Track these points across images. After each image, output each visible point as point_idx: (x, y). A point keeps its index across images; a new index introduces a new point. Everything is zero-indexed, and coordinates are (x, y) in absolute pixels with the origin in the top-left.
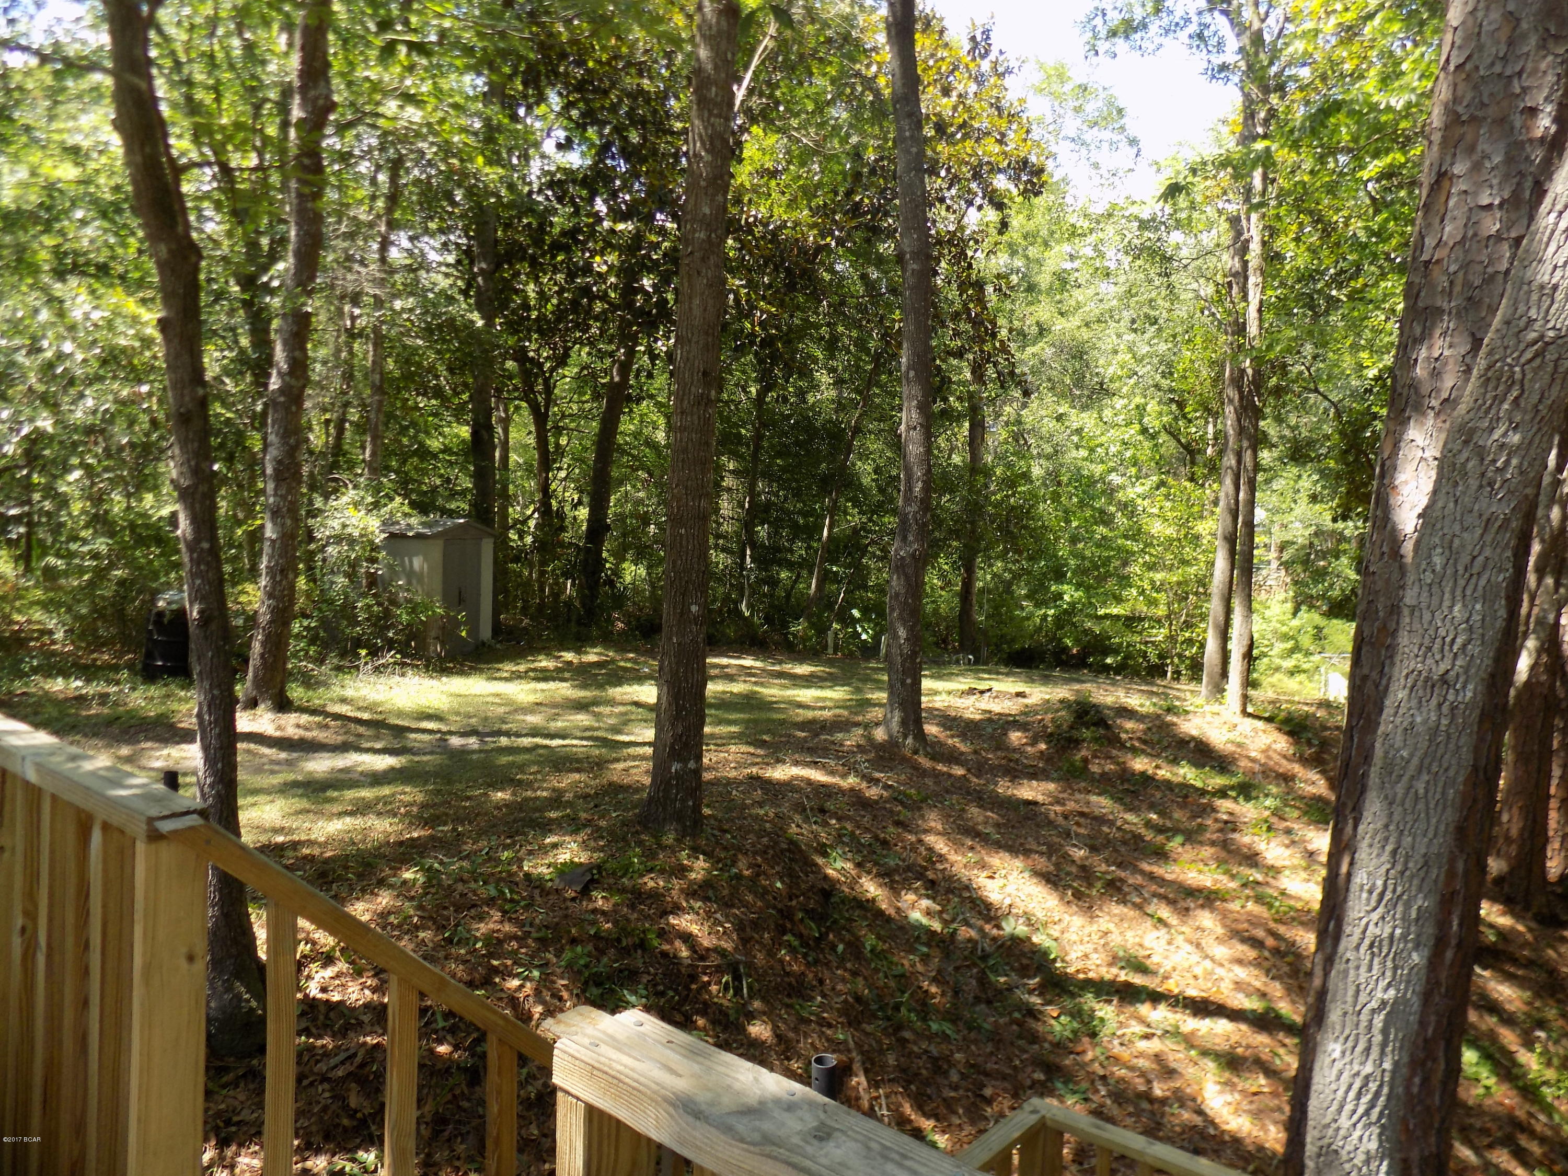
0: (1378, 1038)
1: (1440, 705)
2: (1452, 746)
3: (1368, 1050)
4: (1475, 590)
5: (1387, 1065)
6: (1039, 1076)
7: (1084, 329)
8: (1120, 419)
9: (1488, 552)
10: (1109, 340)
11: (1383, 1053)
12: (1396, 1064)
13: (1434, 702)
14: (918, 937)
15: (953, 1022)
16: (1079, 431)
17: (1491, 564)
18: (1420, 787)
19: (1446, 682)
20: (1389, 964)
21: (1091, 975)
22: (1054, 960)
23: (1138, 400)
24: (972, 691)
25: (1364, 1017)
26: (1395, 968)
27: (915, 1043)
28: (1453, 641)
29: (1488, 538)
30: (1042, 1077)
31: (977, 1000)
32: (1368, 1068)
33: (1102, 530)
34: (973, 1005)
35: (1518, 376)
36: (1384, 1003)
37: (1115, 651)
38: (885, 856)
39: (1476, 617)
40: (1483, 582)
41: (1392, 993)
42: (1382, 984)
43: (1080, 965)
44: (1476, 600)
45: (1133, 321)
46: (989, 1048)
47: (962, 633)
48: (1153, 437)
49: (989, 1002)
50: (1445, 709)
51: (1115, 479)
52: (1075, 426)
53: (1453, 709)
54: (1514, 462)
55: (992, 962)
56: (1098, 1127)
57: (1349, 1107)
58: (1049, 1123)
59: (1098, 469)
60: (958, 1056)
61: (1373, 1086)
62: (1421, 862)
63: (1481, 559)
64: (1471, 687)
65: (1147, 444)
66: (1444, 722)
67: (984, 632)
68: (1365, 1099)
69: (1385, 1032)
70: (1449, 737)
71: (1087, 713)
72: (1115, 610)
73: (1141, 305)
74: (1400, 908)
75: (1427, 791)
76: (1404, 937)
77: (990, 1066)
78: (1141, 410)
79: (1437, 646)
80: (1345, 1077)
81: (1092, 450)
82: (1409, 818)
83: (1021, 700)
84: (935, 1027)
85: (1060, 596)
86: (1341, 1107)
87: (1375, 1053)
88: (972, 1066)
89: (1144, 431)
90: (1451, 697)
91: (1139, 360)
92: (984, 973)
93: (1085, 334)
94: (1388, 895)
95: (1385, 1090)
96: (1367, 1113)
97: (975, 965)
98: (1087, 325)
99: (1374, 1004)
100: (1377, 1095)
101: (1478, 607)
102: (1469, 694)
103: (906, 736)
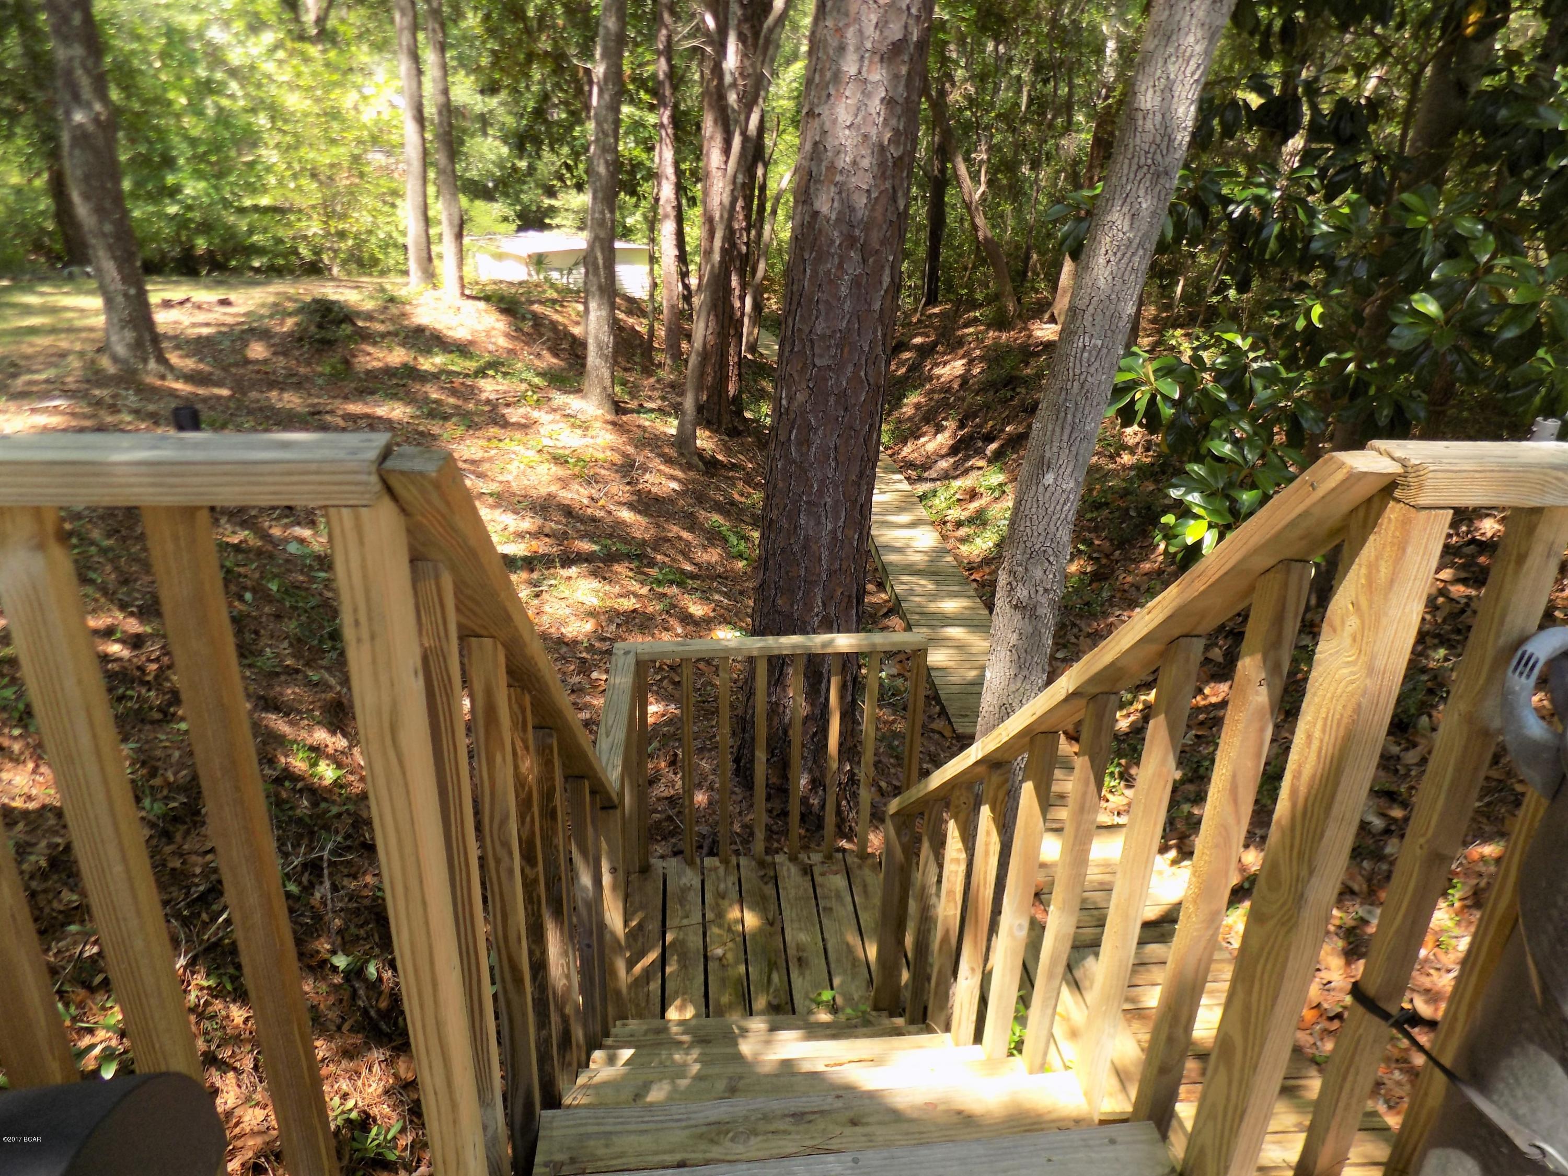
24: (167, 304)
37: (261, 251)
58: (640, 657)
103: (145, 361)
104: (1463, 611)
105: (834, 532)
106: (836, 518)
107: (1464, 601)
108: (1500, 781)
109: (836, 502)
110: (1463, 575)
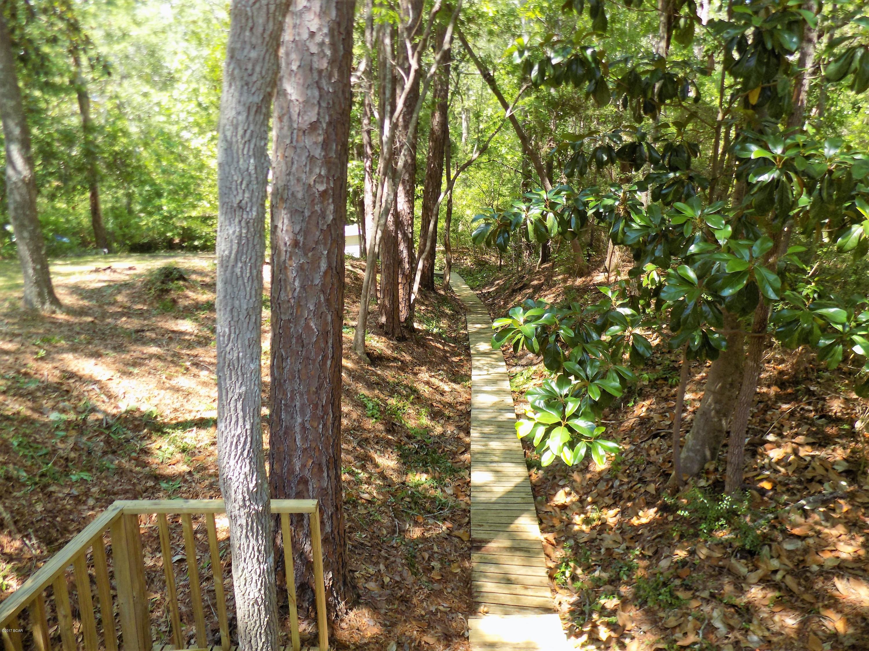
0: (241, 414)
1: (240, 222)
2: (251, 245)
3: (237, 421)
4: (249, 151)
5: (248, 427)
6: (151, 483)
7: (153, 36)
8: (184, 97)
9: (252, 127)
10: (170, 47)
11: (244, 421)
12: (252, 425)
13: (237, 220)
14: (58, 427)
15: (89, 470)
16: (158, 104)
17: (255, 135)
18: (238, 270)
19: (241, 208)
20: (239, 373)
21: (180, 420)
22: (156, 417)
23: (194, 85)
24: (97, 270)
25: (232, 405)
26: (243, 375)
27: (60, 492)
28: (241, 183)
29: (251, 118)
30: (152, 484)
31: (105, 453)
32: (239, 431)
33: (181, 166)
34: (101, 457)
35: (250, 14)
36: (240, 395)
37: (200, 238)
38: (28, 383)
39: (252, 168)
40: (252, 146)
41: (243, 388)
42: (238, 385)
43: (172, 416)
44: (250, 157)
45: (185, 34)
46: (116, 478)
47: (97, 236)
48: (206, 109)
49: (114, 452)
50: (243, 224)
51: (185, 134)
52: (155, 101)
53: (247, 223)
54: (258, 69)
55: (114, 429)
56: (155, 504)
57: (233, 454)
58: (125, 512)
59: (174, 129)
60: (93, 490)
61: (242, 440)
62: (245, 313)
63: (249, 132)
64: (254, 209)
65: (204, 113)
66: (244, 231)
67: (112, 234)
68: (239, 447)
69: (243, 410)
70: (248, 240)
71: (171, 273)
72: (194, 214)
73: (187, 24)
74: (239, 342)
75: (242, 272)
76: (244, 356)
77: (116, 489)
78: (196, 91)
79: (234, 187)
80: (229, 440)
81: (169, 116)
82: (236, 290)
83: (132, 272)
84: (74, 478)
85: (160, 208)
86: (230, 455)
87: (241, 422)
88: (104, 492)
89: (200, 105)
90: (245, 216)
91: (192, 60)
92: (109, 436)
93: (154, 40)
94: (233, 336)
95: (249, 439)
96: (242, 453)
97: (102, 433)
98: (155, 33)
99: (236, 397)
100: (245, 443)
101: (252, 161)
102: (254, 214)
103: (43, 303)
104: (806, 467)
105: (303, 425)
106: (303, 414)
107: (808, 459)
108: (812, 604)
109: (303, 405)
110: (811, 440)
